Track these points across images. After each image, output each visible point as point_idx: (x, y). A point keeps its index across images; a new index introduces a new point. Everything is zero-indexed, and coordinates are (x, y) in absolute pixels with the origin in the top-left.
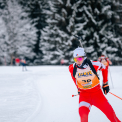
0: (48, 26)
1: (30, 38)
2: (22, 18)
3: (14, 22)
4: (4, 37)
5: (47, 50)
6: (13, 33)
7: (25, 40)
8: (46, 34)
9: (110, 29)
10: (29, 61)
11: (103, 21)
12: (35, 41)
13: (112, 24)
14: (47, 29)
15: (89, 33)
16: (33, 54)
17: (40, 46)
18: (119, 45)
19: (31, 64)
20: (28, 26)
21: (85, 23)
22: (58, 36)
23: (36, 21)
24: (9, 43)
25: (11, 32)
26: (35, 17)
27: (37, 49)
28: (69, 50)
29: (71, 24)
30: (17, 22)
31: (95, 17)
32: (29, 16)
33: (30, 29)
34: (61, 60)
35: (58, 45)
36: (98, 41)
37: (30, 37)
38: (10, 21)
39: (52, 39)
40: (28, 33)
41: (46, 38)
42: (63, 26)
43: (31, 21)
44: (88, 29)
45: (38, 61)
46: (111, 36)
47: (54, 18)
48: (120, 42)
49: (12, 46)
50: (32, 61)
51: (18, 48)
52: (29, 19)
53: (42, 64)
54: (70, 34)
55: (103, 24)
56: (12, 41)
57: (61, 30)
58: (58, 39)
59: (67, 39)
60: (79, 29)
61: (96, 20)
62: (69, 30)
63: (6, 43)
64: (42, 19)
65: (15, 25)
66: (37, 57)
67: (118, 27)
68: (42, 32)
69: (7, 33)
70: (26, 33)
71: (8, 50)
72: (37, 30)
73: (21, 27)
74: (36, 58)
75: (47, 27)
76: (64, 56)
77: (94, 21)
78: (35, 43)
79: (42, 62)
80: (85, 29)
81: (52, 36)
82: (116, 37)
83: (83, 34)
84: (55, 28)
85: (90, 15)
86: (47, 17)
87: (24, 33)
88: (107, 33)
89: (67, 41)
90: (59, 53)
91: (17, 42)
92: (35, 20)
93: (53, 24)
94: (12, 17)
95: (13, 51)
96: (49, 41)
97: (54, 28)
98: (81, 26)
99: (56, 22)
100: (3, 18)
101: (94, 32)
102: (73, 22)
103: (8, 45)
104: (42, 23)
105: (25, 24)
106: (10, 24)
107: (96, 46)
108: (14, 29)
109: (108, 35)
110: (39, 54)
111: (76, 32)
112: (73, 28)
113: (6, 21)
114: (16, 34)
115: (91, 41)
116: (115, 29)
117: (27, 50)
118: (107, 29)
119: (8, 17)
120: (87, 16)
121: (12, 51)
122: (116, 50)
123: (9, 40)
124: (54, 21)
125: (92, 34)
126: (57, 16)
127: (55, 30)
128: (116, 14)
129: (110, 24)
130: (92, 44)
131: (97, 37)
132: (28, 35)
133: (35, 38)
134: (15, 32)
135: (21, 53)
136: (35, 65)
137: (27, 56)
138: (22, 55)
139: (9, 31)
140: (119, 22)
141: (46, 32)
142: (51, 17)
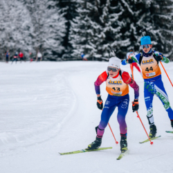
0: (78, 16)
1: (58, 30)
2: (49, 7)
3: (40, 12)
4: (28, 28)
5: (77, 43)
6: (38, 23)
7: (52, 32)
8: (76, 25)
9: (149, 19)
10: (56, 56)
11: (141, 10)
12: (63, 33)
13: (151, 14)
14: (77, 19)
15: (124, 24)
16: (62, 48)
17: (69, 38)
18: (159, 38)
19: (59, 59)
20: (56, 16)
21: (121, 13)
22: (89, 27)
23: (65, 11)
24: (34, 35)
25: (36, 23)
26: (64, 7)
27: (65, 42)
28: (102, 44)
29: (105, 14)
30: (44, 12)
31: (132, 7)
32: (57, 5)
33: (59, 19)
34: (93, 54)
35: (89, 38)
36: (135, 33)
37: (58, 28)
38: (36, 10)
39: (83, 31)
40: (56, 24)
41: (76, 30)
42: (95, 16)
43: (60, 11)
44: (124, 20)
45: (67, 55)
46: (149, 27)
47: (85, 7)
48: (160, 34)
49: (38, 39)
50: (60, 55)
51: (44, 41)
52: (56, 8)
53: (71, 59)
54: (103, 26)
55: (140, 14)
56: (37, 33)
57: (93, 20)
58: (90, 31)
59: (100, 31)
60: (114, 20)
61: (133, 10)
62: (103, 21)
63: (30, 35)
64: (72, 8)
65: (41, 14)
66: (66, 51)
67: (158, 17)
68: (72, 23)
69: (32, 25)
70: (53, 24)
71: (33, 43)
72: (66, 21)
73: (48, 17)
74: (64, 52)
75: (77, 18)
76: (96, 50)
77: (130, 11)
78: (63, 35)
79: (72, 57)
80: (120, 19)
81: (82, 27)
82: (156, 29)
83: (118, 26)
84: (87, 18)
85: (126, 4)
86: (77, 6)
87: (51, 24)
88: (145, 24)
89: (99, 34)
90: (91, 46)
91: (43, 34)
92: (64, 9)
93: (84, 14)
94: (38, 6)
95: (39, 44)
96: (79, 33)
97: (85, 19)
98: (116, 16)
99: (88, 11)
100: (28, 7)
101: (131, 23)
102: (106, 12)
103: (33, 37)
104: (72, 13)
105: (53, 13)
106: (35, 14)
107: (133, 39)
108: (39, 19)
109: (146, 27)
110: (68, 48)
111: (110, 23)
112: (106, 19)
113: (31, 10)
114: (42, 25)
115: (127, 33)
116: (155, 20)
117: (55, 43)
118: (145, 20)
119: (33, 6)
120: (123, 4)
121: (37, 45)
122: (155, 43)
123: (35, 32)
124: (85, 10)
125: (128, 25)
126: (89, 4)
127: (87, 21)
128: (155, 2)
129: (148, 14)
130: (128, 37)
131: (134, 28)
132: (55, 26)
133: (64, 30)
134: (41, 22)
135: (48, 47)
136: (64, 60)
137: (55, 50)
138: (49, 49)
139: (34, 21)
140: (159, 12)
141: (76, 23)
142: (82, 6)
